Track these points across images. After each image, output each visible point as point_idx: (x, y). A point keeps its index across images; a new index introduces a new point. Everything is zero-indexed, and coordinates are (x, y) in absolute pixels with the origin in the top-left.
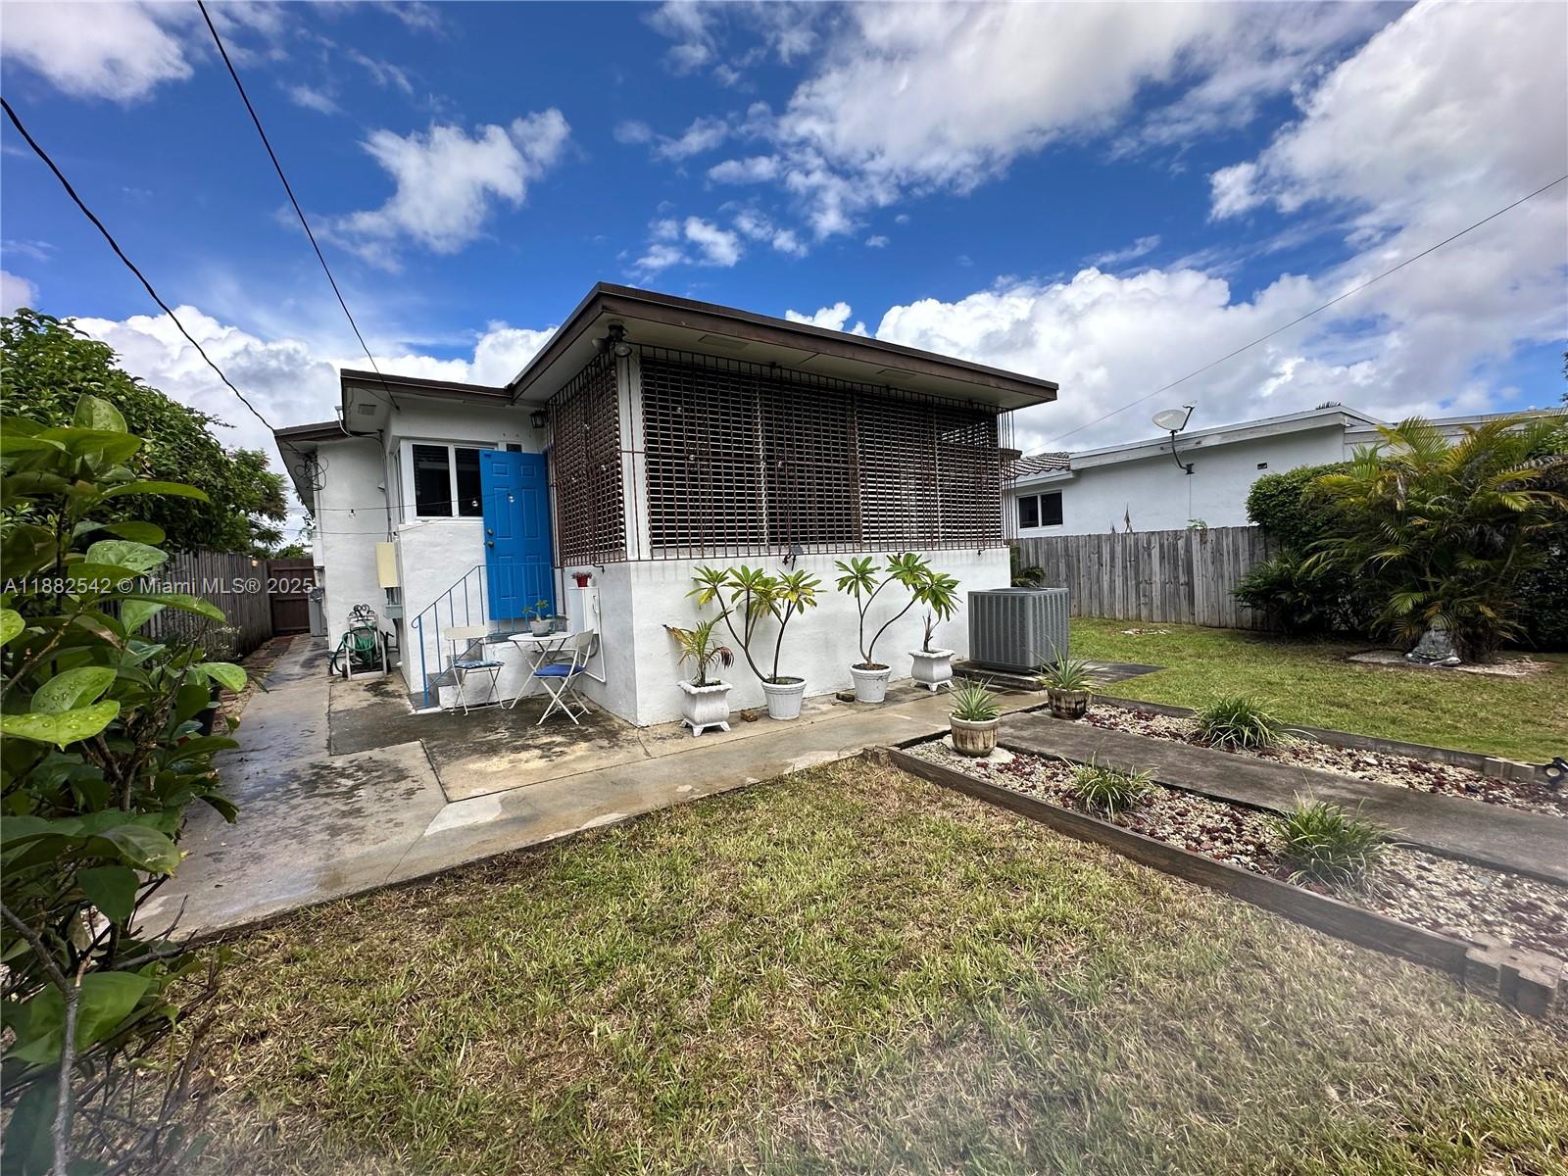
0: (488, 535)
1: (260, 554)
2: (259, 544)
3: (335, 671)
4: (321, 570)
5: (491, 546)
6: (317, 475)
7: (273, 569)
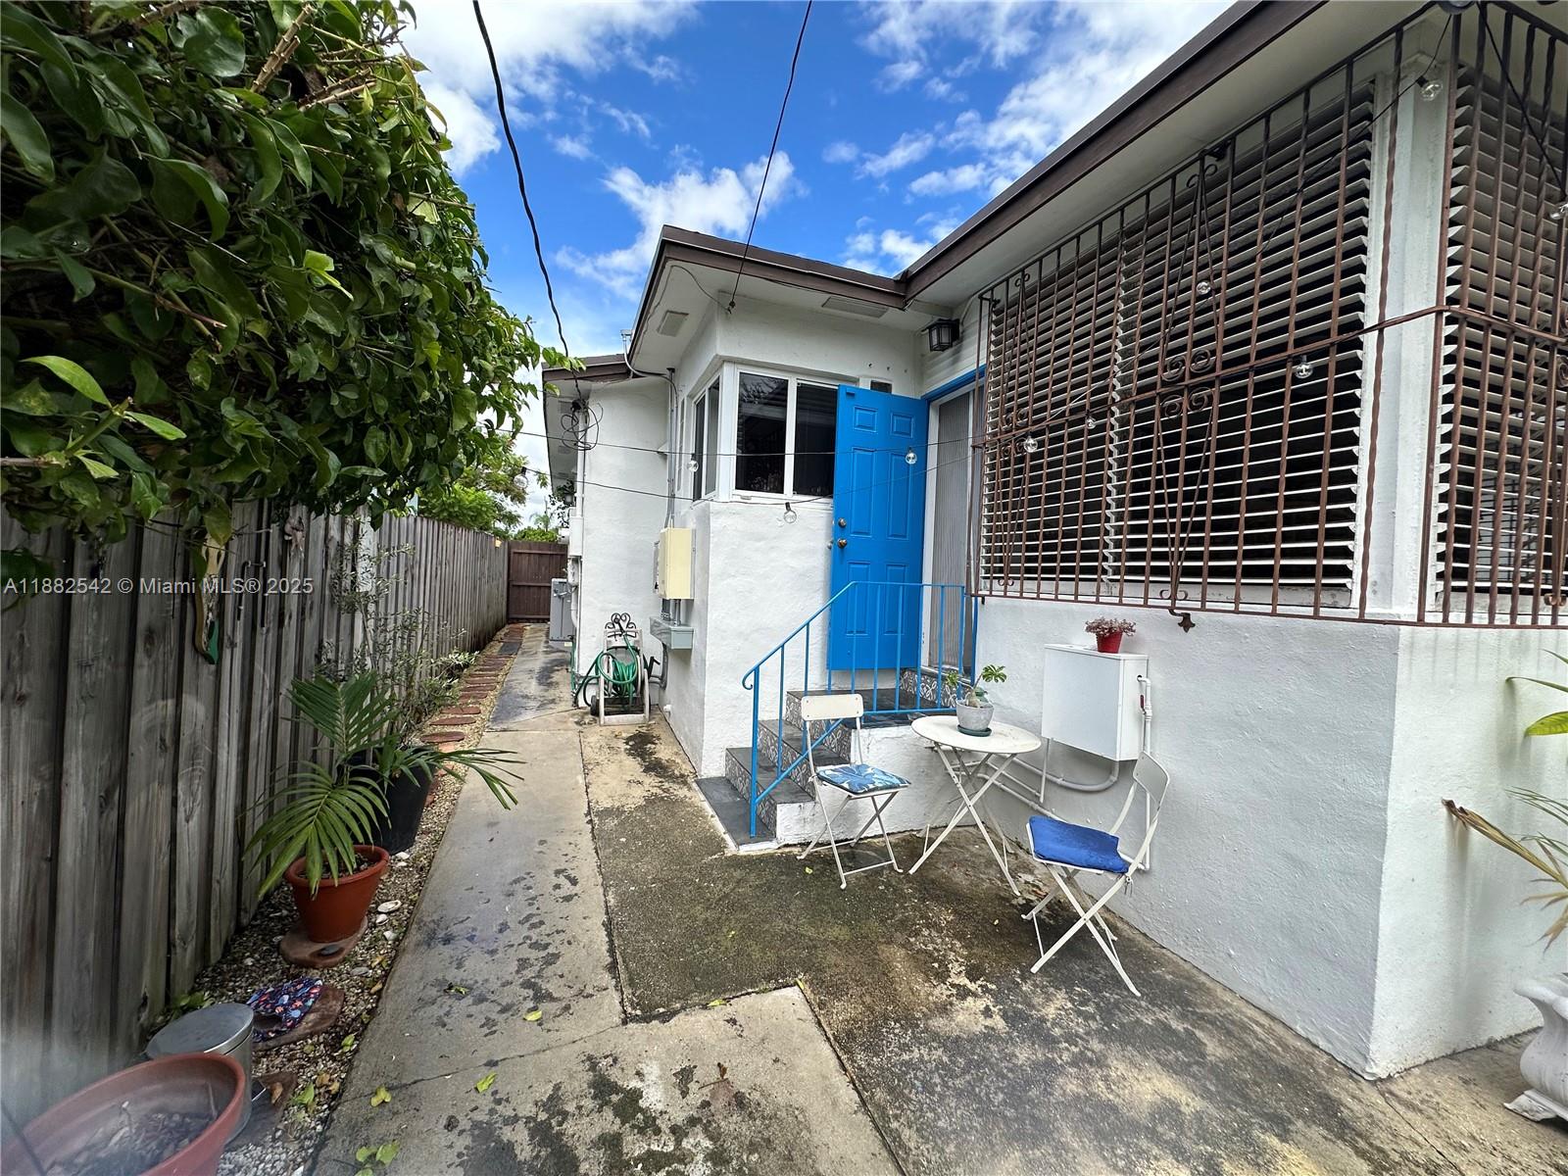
0: (840, 528)
1: (502, 535)
2: (501, 526)
3: (581, 703)
4: (577, 560)
5: (842, 546)
6: (586, 430)
7: (513, 550)
